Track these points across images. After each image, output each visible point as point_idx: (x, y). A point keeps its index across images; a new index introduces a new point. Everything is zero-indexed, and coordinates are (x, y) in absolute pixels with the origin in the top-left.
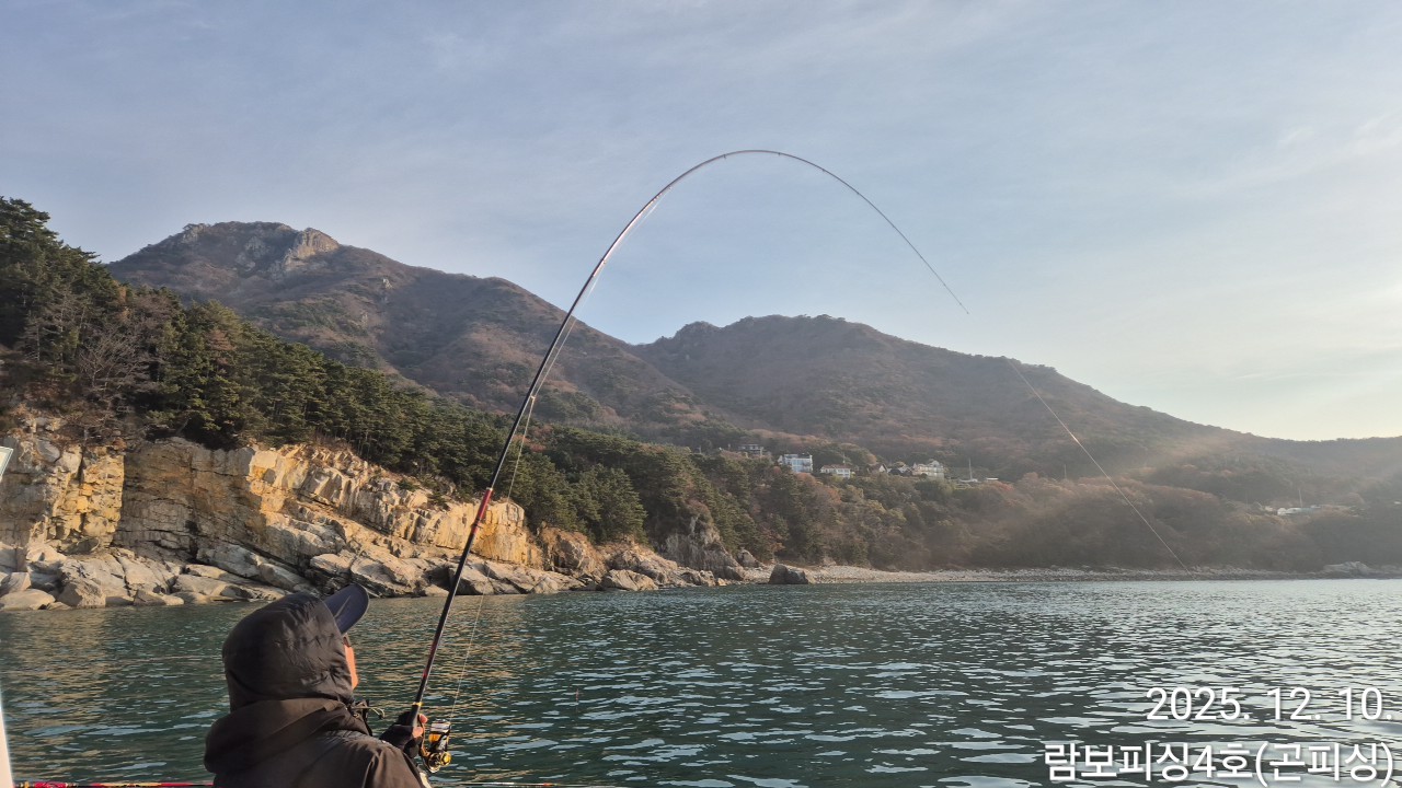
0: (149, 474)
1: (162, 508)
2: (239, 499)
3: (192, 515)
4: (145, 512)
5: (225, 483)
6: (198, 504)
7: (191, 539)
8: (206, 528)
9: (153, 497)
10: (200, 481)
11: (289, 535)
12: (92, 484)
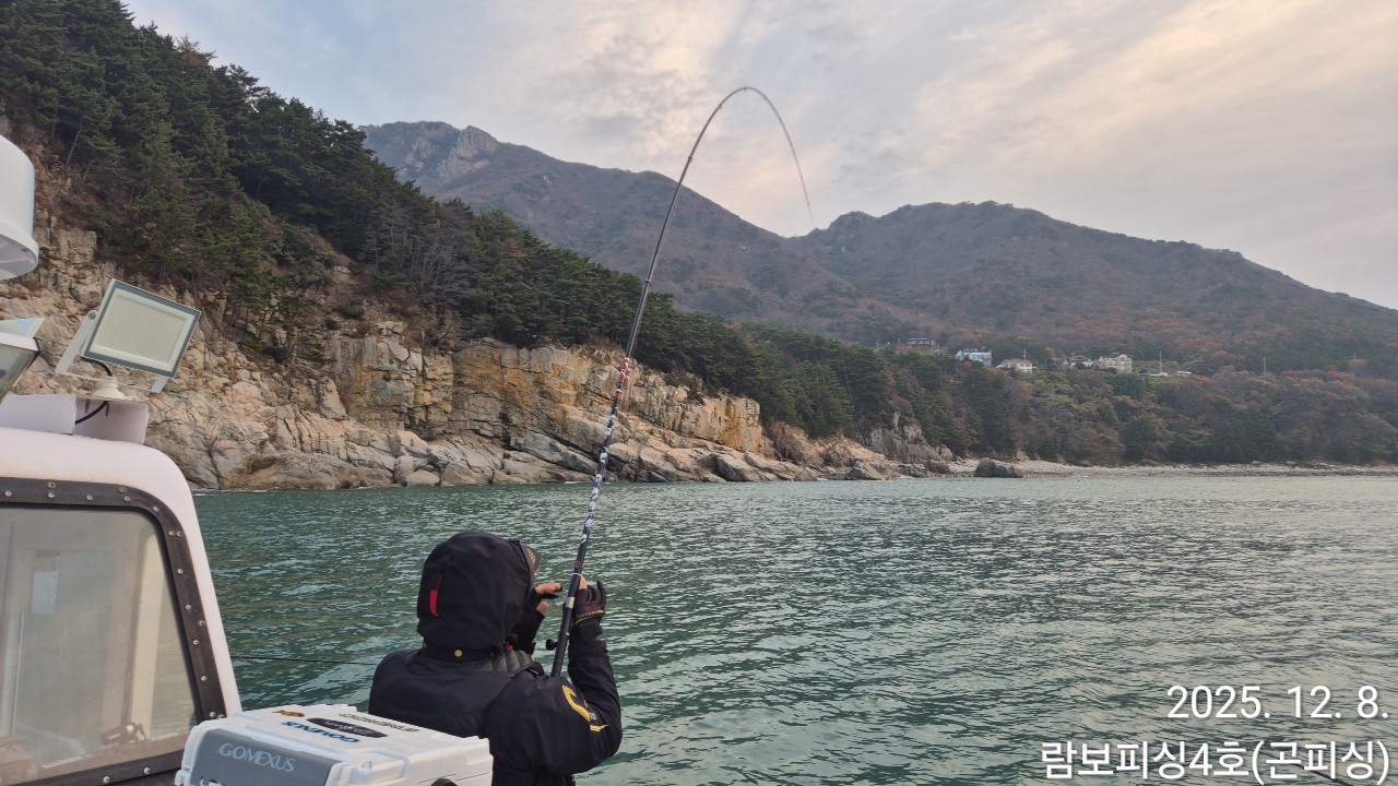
0: (467, 371)
1: (480, 400)
2: (543, 394)
3: (504, 407)
4: (466, 404)
5: (530, 379)
6: (508, 398)
7: (504, 429)
8: (515, 419)
9: (472, 391)
10: (509, 376)
11: (585, 425)
12: (433, 380)
